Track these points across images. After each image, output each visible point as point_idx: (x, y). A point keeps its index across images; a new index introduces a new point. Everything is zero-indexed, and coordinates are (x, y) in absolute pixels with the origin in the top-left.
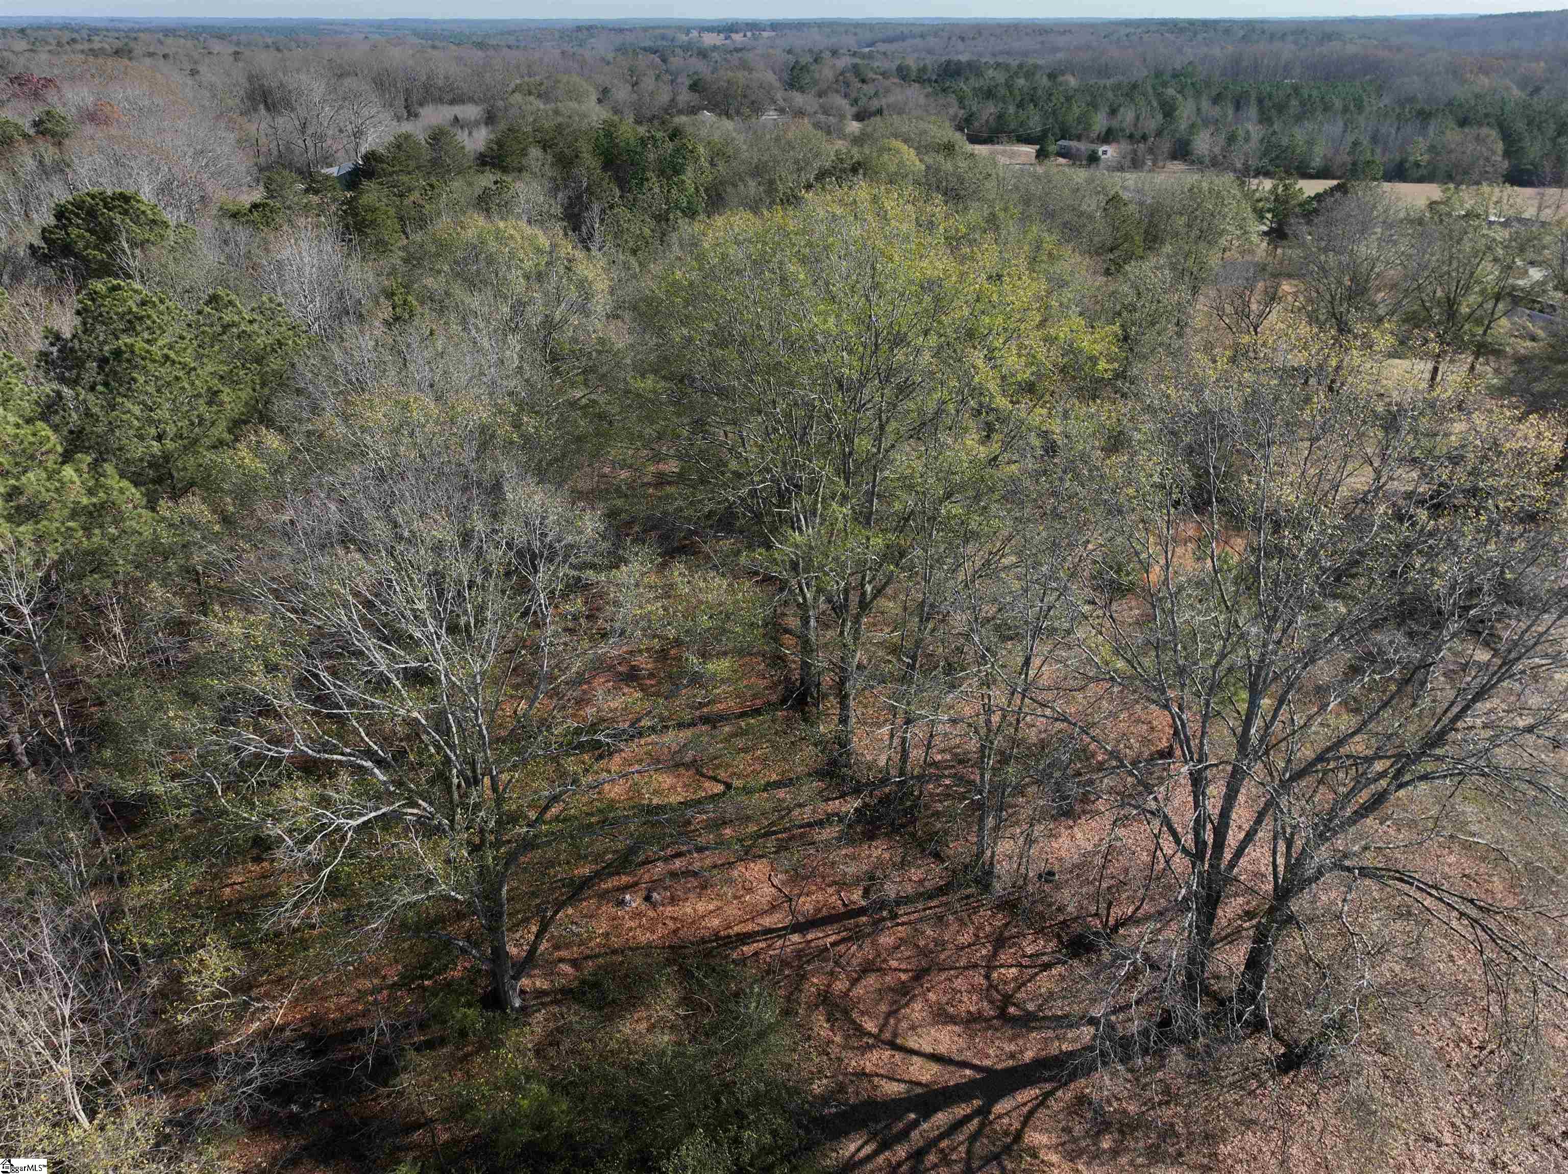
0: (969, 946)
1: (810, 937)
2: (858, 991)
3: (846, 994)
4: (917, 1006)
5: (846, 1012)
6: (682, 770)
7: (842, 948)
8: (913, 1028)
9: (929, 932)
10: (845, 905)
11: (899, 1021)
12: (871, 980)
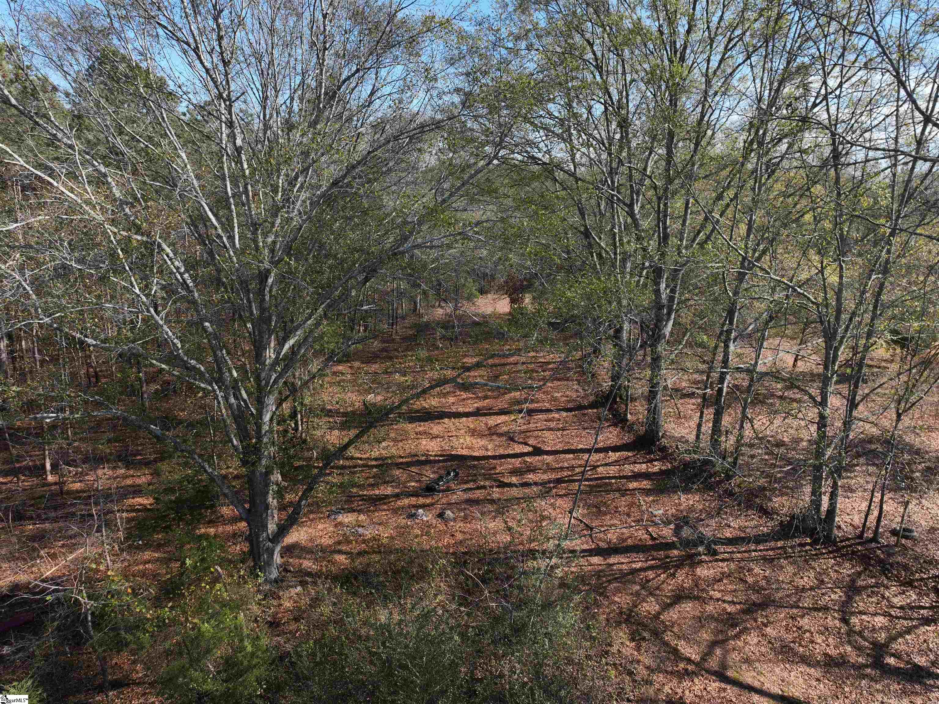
0: (812, 589)
1: (612, 560)
2: (673, 614)
3: (657, 616)
4: (753, 638)
5: (656, 634)
6: (494, 437)
7: (651, 574)
8: (747, 661)
9: (757, 570)
10: (653, 538)
11: (726, 652)
12: (688, 607)
